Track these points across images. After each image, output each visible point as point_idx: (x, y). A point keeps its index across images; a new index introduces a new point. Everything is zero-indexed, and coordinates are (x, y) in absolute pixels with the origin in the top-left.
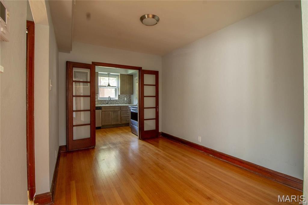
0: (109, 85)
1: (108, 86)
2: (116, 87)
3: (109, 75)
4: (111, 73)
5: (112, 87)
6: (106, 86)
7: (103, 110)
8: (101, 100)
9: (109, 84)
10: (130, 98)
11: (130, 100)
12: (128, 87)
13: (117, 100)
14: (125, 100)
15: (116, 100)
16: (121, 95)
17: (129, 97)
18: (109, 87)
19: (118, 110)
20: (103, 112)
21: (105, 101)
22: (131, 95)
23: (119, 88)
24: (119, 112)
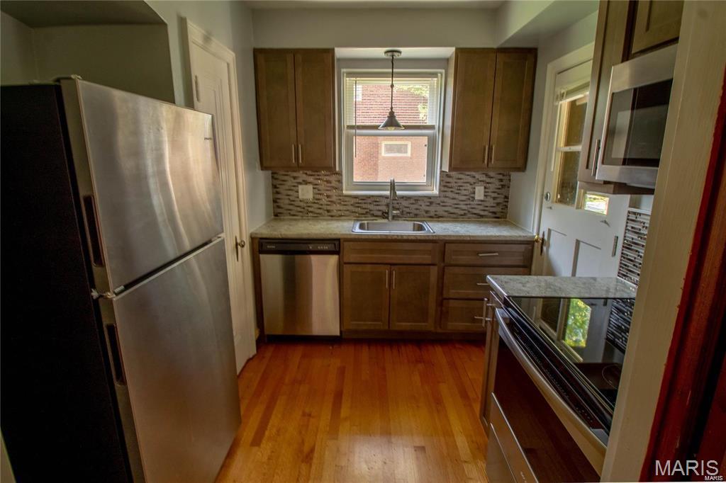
0: (392, 122)
1: (386, 125)
2: (432, 127)
3: (393, 66)
4: (407, 52)
5: (407, 127)
6: (376, 127)
7: (351, 257)
8: (356, 197)
9: (392, 115)
10: (503, 186)
11: (506, 197)
12: (496, 126)
13: (435, 197)
14: (477, 197)
15: (429, 197)
16: (453, 174)
17: (498, 184)
18: (392, 130)
19: (427, 259)
20: (347, 269)
21: (375, 200)
22: (514, 175)
23: (448, 132)
24: (434, 271)
